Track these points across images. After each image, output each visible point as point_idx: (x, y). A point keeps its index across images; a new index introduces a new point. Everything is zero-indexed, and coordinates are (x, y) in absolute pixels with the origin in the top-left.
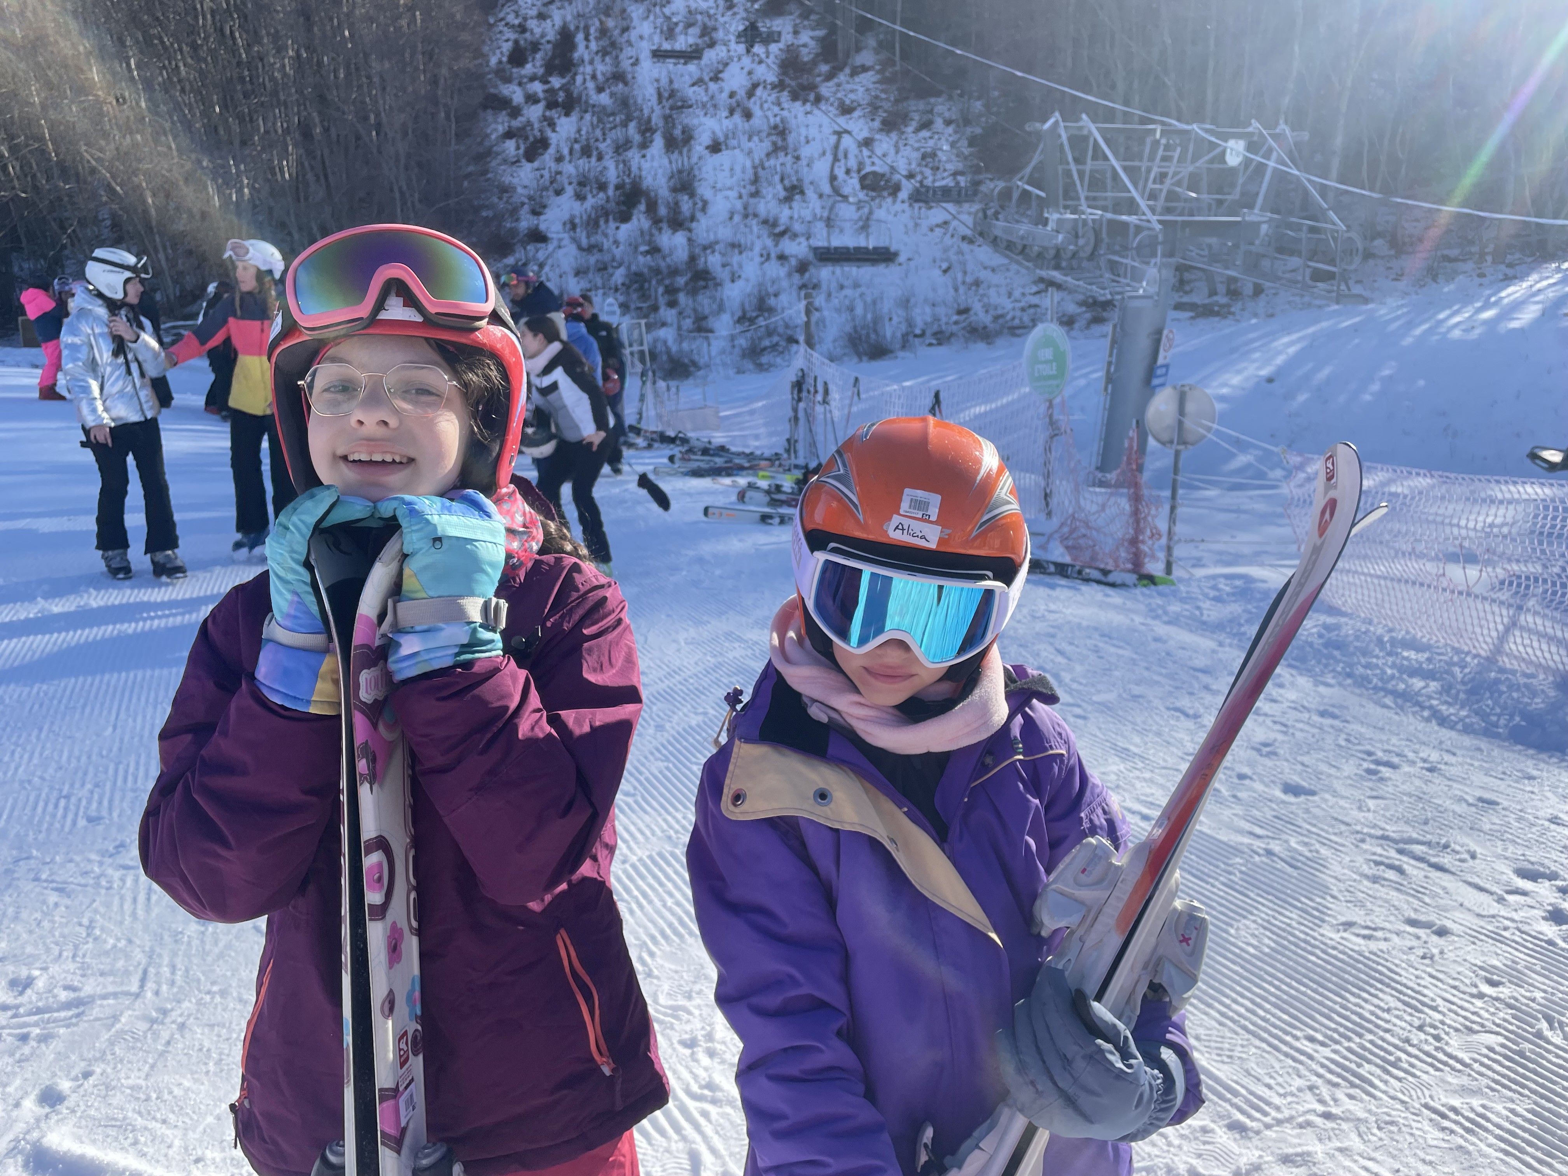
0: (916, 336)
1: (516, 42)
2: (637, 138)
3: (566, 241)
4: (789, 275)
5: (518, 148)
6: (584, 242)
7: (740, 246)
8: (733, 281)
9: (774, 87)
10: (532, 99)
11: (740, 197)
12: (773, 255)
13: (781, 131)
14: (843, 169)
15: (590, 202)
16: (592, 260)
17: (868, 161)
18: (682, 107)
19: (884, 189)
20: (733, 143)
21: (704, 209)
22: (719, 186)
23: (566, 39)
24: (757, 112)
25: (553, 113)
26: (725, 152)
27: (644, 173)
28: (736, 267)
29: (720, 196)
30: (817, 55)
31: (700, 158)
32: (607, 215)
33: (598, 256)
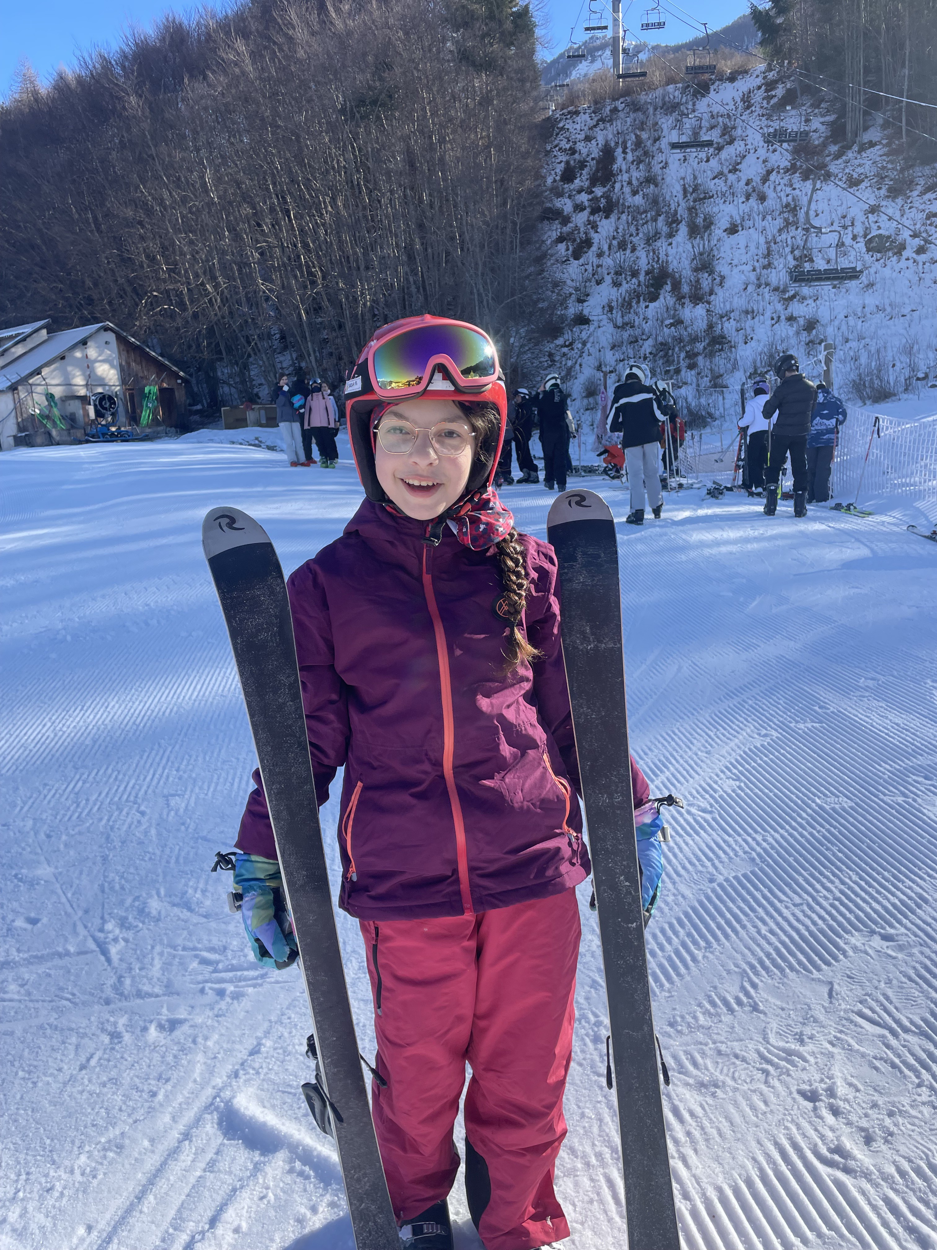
0: (918, 379)
1: (567, 163)
2: (665, 229)
3: (605, 322)
4: (798, 333)
5: (567, 249)
6: (619, 322)
7: (753, 312)
8: (746, 343)
9: (787, 170)
10: (579, 208)
11: (754, 270)
12: (783, 318)
13: (792, 208)
14: (850, 236)
15: (625, 286)
16: (626, 335)
17: (874, 226)
18: (705, 198)
19: (889, 250)
20: (748, 223)
21: (721, 284)
22: (735, 262)
23: (608, 154)
24: (770, 194)
25: (596, 217)
26: (740, 233)
27: (670, 259)
28: (749, 331)
29: (735, 270)
30: (827, 138)
31: (719, 240)
32: (638, 297)
33: (630, 331)
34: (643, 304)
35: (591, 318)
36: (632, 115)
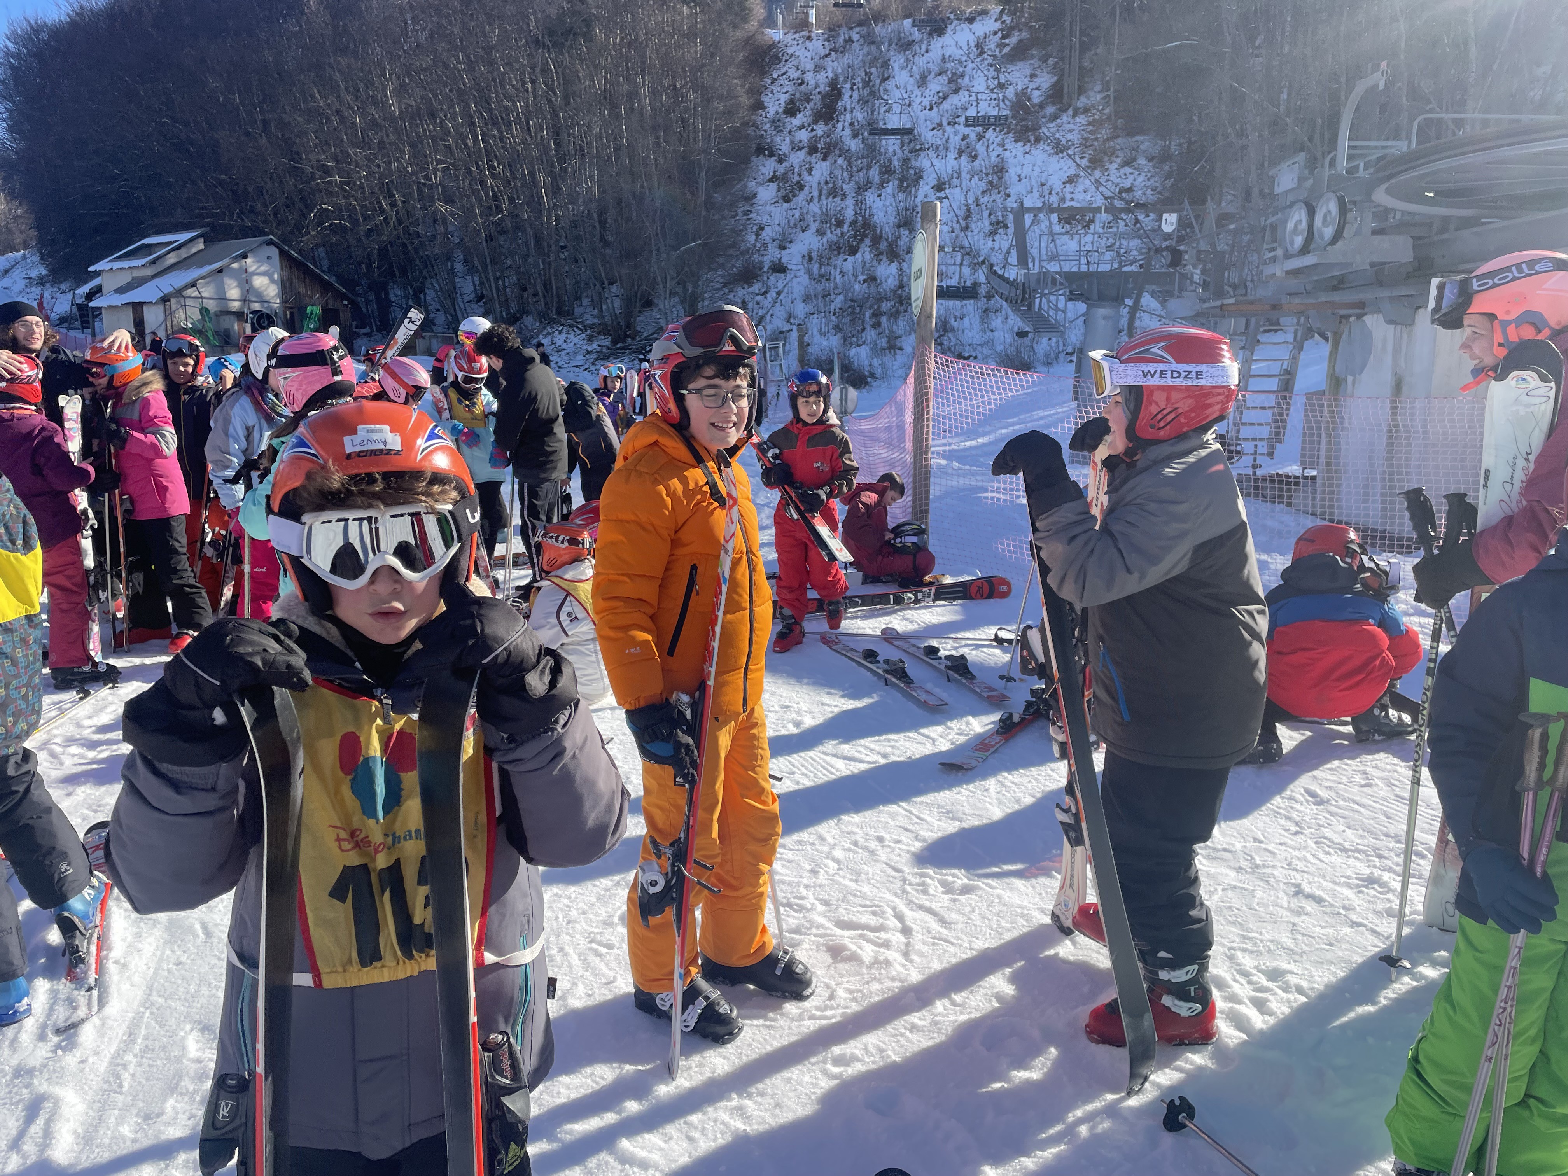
1: (793, 94)
2: (877, 180)
3: (802, 273)
5: (778, 191)
6: (816, 273)
10: (796, 147)
13: (1000, 170)
15: (828, 237)
18: (921, 149)
20: (955, 182)
23: (834, 90)
24: (982, 153)
25: (813, 159)
27: (875, 211)
30: (1047, 98)
32: (839, 248)
33: (825, 284)
34: (841, 257)
35: (789, 267)
36: (866, 49)
